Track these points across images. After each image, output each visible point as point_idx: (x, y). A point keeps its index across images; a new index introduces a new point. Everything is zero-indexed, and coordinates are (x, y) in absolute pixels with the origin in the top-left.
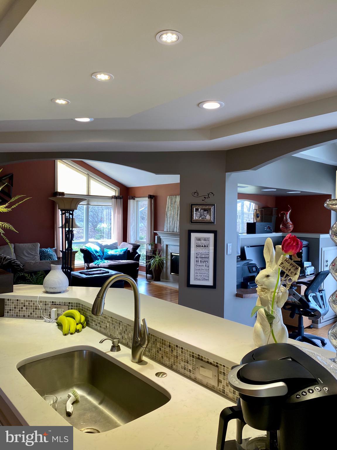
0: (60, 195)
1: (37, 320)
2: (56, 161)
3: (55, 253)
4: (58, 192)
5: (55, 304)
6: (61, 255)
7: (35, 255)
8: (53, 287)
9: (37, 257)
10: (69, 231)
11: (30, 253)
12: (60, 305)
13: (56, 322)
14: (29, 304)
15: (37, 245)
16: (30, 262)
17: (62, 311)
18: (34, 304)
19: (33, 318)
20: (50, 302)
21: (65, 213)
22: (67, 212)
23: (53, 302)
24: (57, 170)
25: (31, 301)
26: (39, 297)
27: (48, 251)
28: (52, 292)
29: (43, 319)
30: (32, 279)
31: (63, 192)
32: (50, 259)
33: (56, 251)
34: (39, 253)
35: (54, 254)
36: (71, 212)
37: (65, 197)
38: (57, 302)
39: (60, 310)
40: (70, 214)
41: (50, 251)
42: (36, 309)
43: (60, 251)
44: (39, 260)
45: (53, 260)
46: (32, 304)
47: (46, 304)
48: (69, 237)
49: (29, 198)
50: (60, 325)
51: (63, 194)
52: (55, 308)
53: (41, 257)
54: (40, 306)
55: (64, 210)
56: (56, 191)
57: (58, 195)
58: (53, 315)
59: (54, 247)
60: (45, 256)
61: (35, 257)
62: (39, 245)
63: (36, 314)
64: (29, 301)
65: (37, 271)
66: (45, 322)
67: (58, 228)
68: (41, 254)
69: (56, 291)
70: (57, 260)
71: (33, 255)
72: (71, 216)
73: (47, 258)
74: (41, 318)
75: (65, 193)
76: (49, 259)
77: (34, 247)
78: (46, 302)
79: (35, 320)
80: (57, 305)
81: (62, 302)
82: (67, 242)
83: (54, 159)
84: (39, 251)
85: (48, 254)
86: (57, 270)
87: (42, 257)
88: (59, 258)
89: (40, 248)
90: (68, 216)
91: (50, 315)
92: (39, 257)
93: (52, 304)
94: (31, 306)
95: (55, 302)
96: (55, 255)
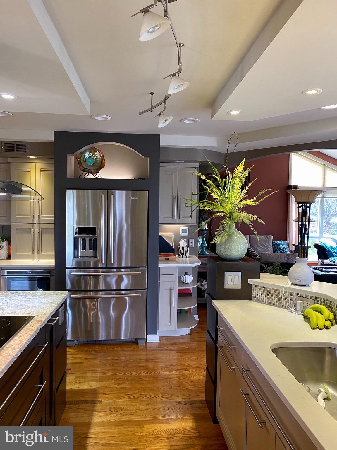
0: (294, 188)
1: (282, 309)
2: (290, 154)
3: (288, 247)
4: (292, 185)
5: (300, 296)
6: (294, 249)
7: (269, 247)
8: (298, 279)
9: (270, 249)
10: (302, 224)
11: (264, 245)
12: (306, 298)
13: (302, 314)
14: (275, 292)
15: (270, 238)
16: (266, 253)
17: (308, 304)
18: (279, 293)
19: (278, 306)
20: (296, 294)
21: (302, 206)
22: (304, 205)
23: (298, 294)
24: (291, 163)
25: (277, 290)
26: (285, 287)
27: (281, 243)
28: (297, 284)
29: (288, 309)
30: (268, 269)
31: (297, 185)
32: (283, 252)
33: (288, 244)
34: (272, 245)
35: (286, 247)
36: (308, 205)
37: (298, 189)
38: (303, 294)
39: (305, 303)
40: (307, 207)
41: (282, 244)
42: (281, 298)
43: (293, 244)
44: (272, 252)
45: (285, 253)
46: (277, 293)
47: (291, 295)
48: (303, 231)
49: (275, 192)
50: (307, 318)
51: (296, 187)
52: (300, 300)
53: (273, 249)
54: (286, 296)
55: (300, 203)
56: (289, 185)
57: (292, 188)
58: (299, 307)
59: (286, 240)
60: (278, 249)
61: (268, 249)
62: (272, 238)
63: (281, 303)
64: (275, 290)
65: (273, 263)
66: (290, 312)
67: (291, 222)
68: (273, 246)
69: (301, 283)
70: (289, 253)
71: (266, 247)
72: (308, 209)
73: (280, 251)
74: (286, 307)
75: (299, 186)
76: (281, 251)
77: (268, 240)
78: (291, 293)
79: (280, 308)
80: (303, 297)
81: (308, 296)
82: (300, 235)
83: (288, 153)
84: (272, 244)
85: (281, 247)
86: (303, 263)
87: (275, 249)
88: (291, 252)
89: (273, 241)
90: (305, 209)
91: (295, 306)
92: (272, 249)
93: (298, 296)
94: (277, 295)
95: (301, 294)
96: (288, 248)
